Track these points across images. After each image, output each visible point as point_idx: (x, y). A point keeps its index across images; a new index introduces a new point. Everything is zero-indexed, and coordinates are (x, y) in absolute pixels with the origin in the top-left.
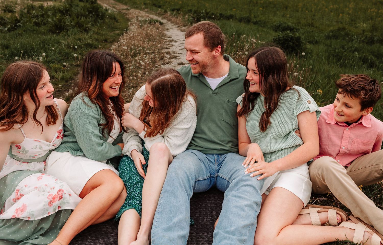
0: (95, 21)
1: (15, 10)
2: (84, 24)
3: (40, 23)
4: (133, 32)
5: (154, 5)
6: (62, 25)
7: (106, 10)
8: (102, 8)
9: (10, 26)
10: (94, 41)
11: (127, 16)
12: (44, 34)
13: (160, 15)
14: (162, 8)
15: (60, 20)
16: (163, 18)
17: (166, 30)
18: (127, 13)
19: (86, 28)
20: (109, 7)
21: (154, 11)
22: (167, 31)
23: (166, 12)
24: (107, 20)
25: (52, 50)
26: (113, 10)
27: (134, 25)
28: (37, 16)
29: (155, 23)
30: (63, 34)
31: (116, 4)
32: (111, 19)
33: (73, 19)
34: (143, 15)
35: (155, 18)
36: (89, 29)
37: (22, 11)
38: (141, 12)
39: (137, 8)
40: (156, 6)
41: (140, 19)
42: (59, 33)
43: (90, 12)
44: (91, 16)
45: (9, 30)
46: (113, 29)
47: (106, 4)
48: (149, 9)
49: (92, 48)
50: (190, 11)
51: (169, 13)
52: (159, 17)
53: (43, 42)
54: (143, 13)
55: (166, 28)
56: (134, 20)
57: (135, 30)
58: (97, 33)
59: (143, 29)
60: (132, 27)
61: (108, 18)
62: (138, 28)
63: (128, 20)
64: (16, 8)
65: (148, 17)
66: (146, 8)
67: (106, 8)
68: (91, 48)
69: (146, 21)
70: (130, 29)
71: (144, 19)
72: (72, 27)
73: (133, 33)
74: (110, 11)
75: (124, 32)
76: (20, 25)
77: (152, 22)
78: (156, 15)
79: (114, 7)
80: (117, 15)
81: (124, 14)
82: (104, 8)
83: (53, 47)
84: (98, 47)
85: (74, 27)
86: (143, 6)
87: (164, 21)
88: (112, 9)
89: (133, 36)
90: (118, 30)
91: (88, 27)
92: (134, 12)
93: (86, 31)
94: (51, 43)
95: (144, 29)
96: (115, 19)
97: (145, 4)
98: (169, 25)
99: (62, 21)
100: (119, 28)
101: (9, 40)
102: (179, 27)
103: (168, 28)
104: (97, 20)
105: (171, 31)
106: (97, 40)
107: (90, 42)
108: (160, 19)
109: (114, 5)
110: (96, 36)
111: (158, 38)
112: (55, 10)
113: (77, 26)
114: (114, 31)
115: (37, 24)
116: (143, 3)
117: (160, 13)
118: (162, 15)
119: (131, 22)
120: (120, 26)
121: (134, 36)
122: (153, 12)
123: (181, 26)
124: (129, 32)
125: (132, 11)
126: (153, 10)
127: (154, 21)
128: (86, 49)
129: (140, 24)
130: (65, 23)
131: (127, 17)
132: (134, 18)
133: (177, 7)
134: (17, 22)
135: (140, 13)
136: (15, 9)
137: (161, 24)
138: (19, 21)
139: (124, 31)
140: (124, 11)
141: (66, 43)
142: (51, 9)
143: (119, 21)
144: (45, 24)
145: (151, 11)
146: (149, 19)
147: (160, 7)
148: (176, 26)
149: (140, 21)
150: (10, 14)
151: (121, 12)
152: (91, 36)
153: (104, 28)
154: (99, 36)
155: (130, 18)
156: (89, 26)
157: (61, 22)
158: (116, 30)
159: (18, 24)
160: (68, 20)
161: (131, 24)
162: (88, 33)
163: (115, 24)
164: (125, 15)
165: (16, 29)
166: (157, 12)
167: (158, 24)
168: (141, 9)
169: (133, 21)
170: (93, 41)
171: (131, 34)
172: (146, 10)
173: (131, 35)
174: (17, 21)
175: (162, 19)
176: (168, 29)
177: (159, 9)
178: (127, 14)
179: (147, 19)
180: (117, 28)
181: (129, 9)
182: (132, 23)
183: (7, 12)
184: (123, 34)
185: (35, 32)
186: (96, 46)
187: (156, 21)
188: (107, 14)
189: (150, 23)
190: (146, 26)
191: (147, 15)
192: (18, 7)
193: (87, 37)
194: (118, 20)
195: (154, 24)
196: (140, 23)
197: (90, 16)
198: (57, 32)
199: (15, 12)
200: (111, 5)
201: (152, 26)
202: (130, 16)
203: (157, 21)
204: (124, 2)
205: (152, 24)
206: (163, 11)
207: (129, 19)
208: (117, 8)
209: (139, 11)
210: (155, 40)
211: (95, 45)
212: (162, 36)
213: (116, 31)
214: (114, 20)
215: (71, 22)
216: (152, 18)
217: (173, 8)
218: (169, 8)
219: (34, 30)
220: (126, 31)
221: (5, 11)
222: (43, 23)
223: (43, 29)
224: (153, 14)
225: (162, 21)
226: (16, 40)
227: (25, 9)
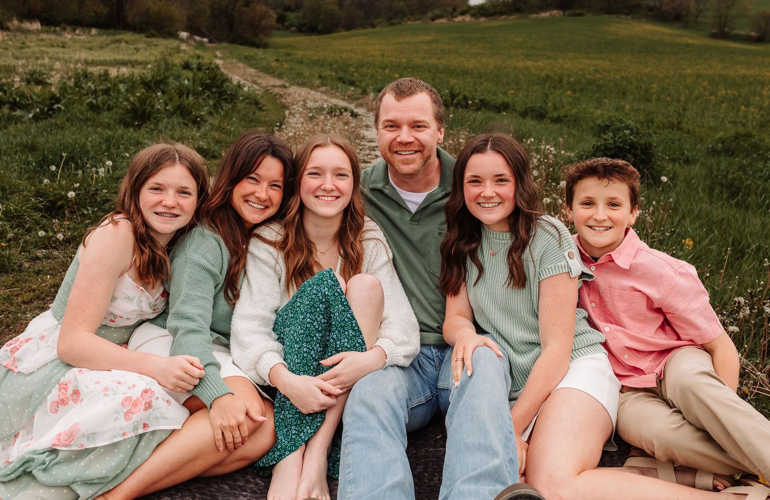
0: (216, 106)
1: (49, 81)
2: (193, 110)
3: (101, 105)
4: (294, 128)
5: (340, 79)
6: (147, 111)
7: (239, 86)
8: (231, 82)
9: (38, 110)
10: (212, 145)
11: (283, 100)
12: (108, 126)
13: (351, 98)
14: (357, 86)
15: (143, 101)
16: (360, 105)
17: (364, 128)
18: (282, 93)
19: (197, 117)
20: (246, 82)
21: (340, 90)
22: (367, 130)
23: (365, 92)
24: (240, 106)
25: (124, 158)
26: (252, 87)
27: (298, 115)
28: (95, 92)
29: (341, 113)
30: (147, 127)
31: (259, 77)
32: (249, 102)
33: (171, 100)
34: (317, 98)
35: (342, 103)
36: (202, 119)
37: (65, 83)
38: (313, 92)
39: (303, 85)
40: (344, 82)
41: (310, 104)
42: (139, 126)
43: (207, 87)
44: (208, 96)
45: (36, 118)
46: (252, 123)
47: (237, 75)
48: (329, 88)
49: (208, 157)
51: (372, 95)
52: (349, 103)
53: (108, 140)
54: (317, 95)
55: (364, 124)
56: (297, 108)
57: (300, 125)
58: (219, 129)
59: (315, 123)
60: (292, 120)
61: (242, 101)
62: (305, 122)
63: (284, 107)
64: (52, 76)
65: (326, 101)
66: (323, 85)
67: (239, 82)
69: (322, 109)
70: (288, 122)
71: (317, 104)
72: (168, 116)
73: (293, 131)
74: (246, 89)
75: (276, 128)
76: (59, 109)
77: (335, 111)
78: (343, 99)
79: (254, 82)
80: (262, 97)
81: (276, 95)
82: (235, 83)
83: (128, 153)
84: (220, 154)
85: (170, 114)
86: (318, 82)
87: (361, 111)
88: (250, 85)
89: (294, 137)
90: (262, 126)
91: (201, 116)
92: (298, 92)
93: (197, 123)
94: (123, 144)
95: (317, 124)
96: (257, 103)
97: (320, 77)
99: (148, 103)
100: (266, 122)
101: (35, 137)
103: (369, 123)
104: (220, 104)
106: (218, 142)
107: (203, 145)
108: (352, 106)
109: (256, 78)
110: (216, 135)
112: (133, 84)
113: (179, 112)
114: (255, 126)
115: (93, 108)
116: (316, 75)
117: (353, 95)
118: (357, 99)
119: (291, 109)
120: (267, 119)
121: (297, 136)
122: (338, 94)
124: (286, 129)
125: (293, 89)
126: (337, 89)
127: (340, 110)
129: (311, 115)
130: (153, 107)
131: (281, 102)
132: (297, 103)
134: (53, 101)
135: (309, 93)
136: (49, 79)
137: (354, 115)
138: (58, 101)
139: (276, 126)
140: (276, 90)
142: (124, 79)
143: (264, 108)
144: (109, 109)
145: (333, 91)
146: (328, 106)
147: (352, 83)
149: (310, 108)
150: (40, 87)
151: (270, 91)
152: (205, 135)
153: (234, 119)
154: (223, 136)
155: (289, 103)
156: (202, 114)
157: (145, 104)
158: (260, 124)
159: (55, 106)
160: (159, 101)
161: (290, 113)
162: (199, 128)
163: (257, 114)
164: (277, 97)
165: (51, 116)
166: (347, 94)
167: (347, 115)
168: (312, 87)
169: (294, 109)
170: (209, 144)
171: (291, 132)
172: (324, 89)
173: (291, 134)
174: (55, 99)
175: (357, 106)
176: (367, 126)
177: (350, 87)
178: (281, 96)
179: (325, 106)
180: (260, 122)
181: (287, 85)
182: (293, 111)
183: (33, 83)
185: (88, 123)
186: (216, 154)
187: (343, 111)
188: (240, 93)
189: (332, 112)
190: (322, 117)
191: (325, 97)
192: (56, 74)
193: (198, 134)
194: (263, 105)
195: (338, 116)
196: (309, 113)
198: (136, 123)
199: (50, 84)
200: (249, 78)
201: (336, 118)
202: (289, 100)
203: (346, 110)
204: (276, 74)
205: (335, 115)
206: (359, 91)
207: (287, 105)
208: (262, 85)
209: (309, 90)
211: (214, 152)
212: (357, 139)
213: (259, 126)
214: (254, 107)
215: (167, 105)
216: (335, 103)
217: (380, 85)
218: (373, 85)
219: (88, 120)
220: (280, 127)
221: (28, 82)
222: (106, 107)
223: (105, 116)
224: (336, 97)
225: (356, 110)
226: (50, 136)
227: (69, 79)
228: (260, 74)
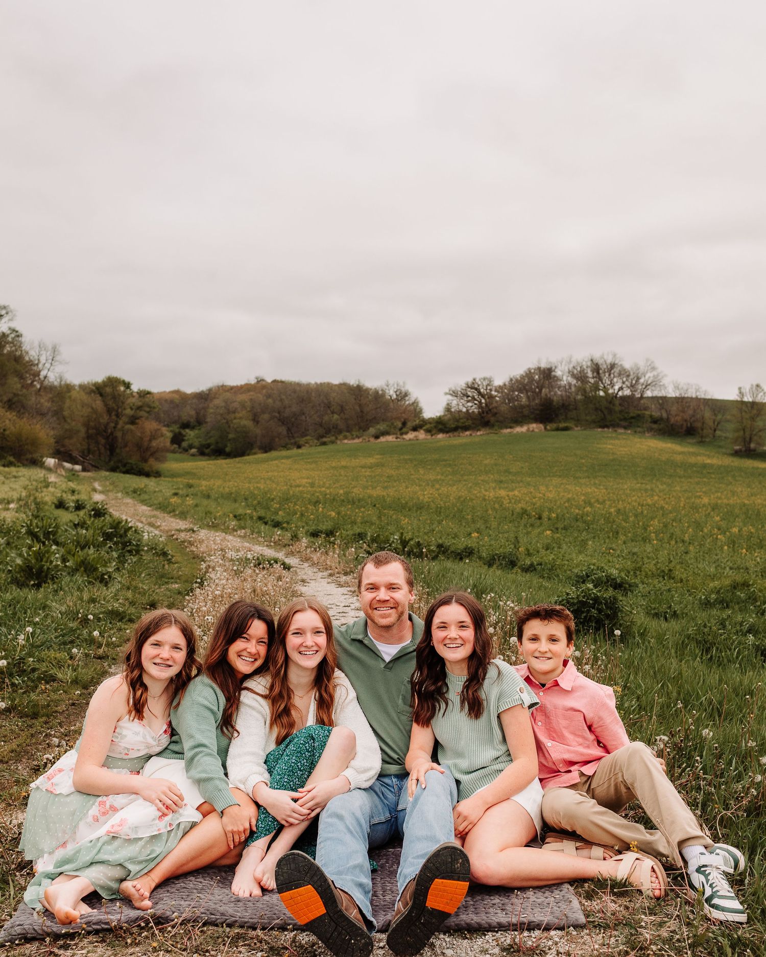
0: (121, 560)
2: (99, 566)
4: (218, 584)
5: (260, 519)
6: (45, 568)
13: (279, 545)
14: (284, 530)
15: (39, 556)
16: (290, 554)
17: (300, 583)
18: (191, 539)
19: (104, 574)
21: (263, 534)
22: (303, 585)
23: (295, 537)
24: (147, 557)
27: (220, 569)
29: (271, 565)
32: (157, 554)
33: (71, 554)
35: (270, 553)
36: (110, 577)
39: (214, 527)
40: (266, 523)
41: (231, 554)
42: (36, 586)
43: (108, 537)
44: (110, 547)
46: (163, 578)
48: (248, 531)
50: (361, 536)
51: (305, 541)
52: (277, 551)
54: (236, 541)
55: (300, 577)
56: (216, 559)
57: (224, 582)
58: (131, 588)
60: (214, 576)
61: (147, 551)
63: (198, 558)
66: (242, 527)
68: (120, 620)
71: (241, 554)
72: (69, 573)
73: (219, 588)
74: (146, 536)
75: (196, 586)
77: (264, 563)
78: (269, 547)
79: (151, 525)
80: (168, 544)
81: (184, 542)
85: (73, 572)
86: (234, 523)
87: (292, 561)
90: (176, 583)
91: (108, 573)
92: (211, 539)
93: (104, 581)
95: (245, 580)
96: (165, 554)
97: (235, 516)
98: (306, 571)
99: (45, 558)
100: (179, 578)
102: (331, 575)
103: (305, 577)
104: (124, 556)
105: (313, 584)
107: (118, 607)
108: (281, 555)
110: (129, 595)
111: (283, 600)
113: (82, 569)
114: (167, 583)
116: (231, 515)
117: (280, 540)
118: (286, 546)
120: (180, 573)
122: (261, 539)
123: (338, 573)
124: (208, 586)
125: (204, 534)
126: (259, 532)
127: (269, 562)
128: (111, 623)
129: (235, 568)
131: (194, 551)
133: (323, 527)
137: (287, 567)
140: (182, 536)
141: (63, 609)
145: (254, 536)
146: (254, 556)
147: (277, 525)
148: (326, 573)
149: (232, 560)
151: (175, 537)
152: (116, 595)
154: (137, 595)
155: (203, 553)
156: (110, 570)
157: (41, 560)
160: (55, 556)
162: (107, 587)
164: (186, 543)
166: (273, 539)
167: (278, 567)
168: (226, 530)
169: (212, 561)
171: (216, 590)
172: (241, 532)
173: (217, 593)
175: (287, 555)
176: (303, 581)
177: (276, 530)
178: (191, 543)
179: (249, 556)
180: (172, 578)
181: (196, 529)
182: (212, 564)
184: (192, 590)
187: (272, 562)
189: (259, 564)
190: (250, 571)
191: (247, 544)
194: (173, 556)
195: (269, 568)
197: (109, 545)
198: (32, 582)
200: (144, 519)
201: (265, 572)
202: (203, 548)
203: (276, 561)
204: (177, 512)
205: (264, 568)
206: (289, 535)
208: (162, 528)
210: (275, 603)
212: (293, 596)
213: (172, 583)
214: (161, 558)
216: (262, 553)
217: (313, 528)
218: (303, 527)
224: (259, 543)
225: (287, 561)
228: (155, 513)
